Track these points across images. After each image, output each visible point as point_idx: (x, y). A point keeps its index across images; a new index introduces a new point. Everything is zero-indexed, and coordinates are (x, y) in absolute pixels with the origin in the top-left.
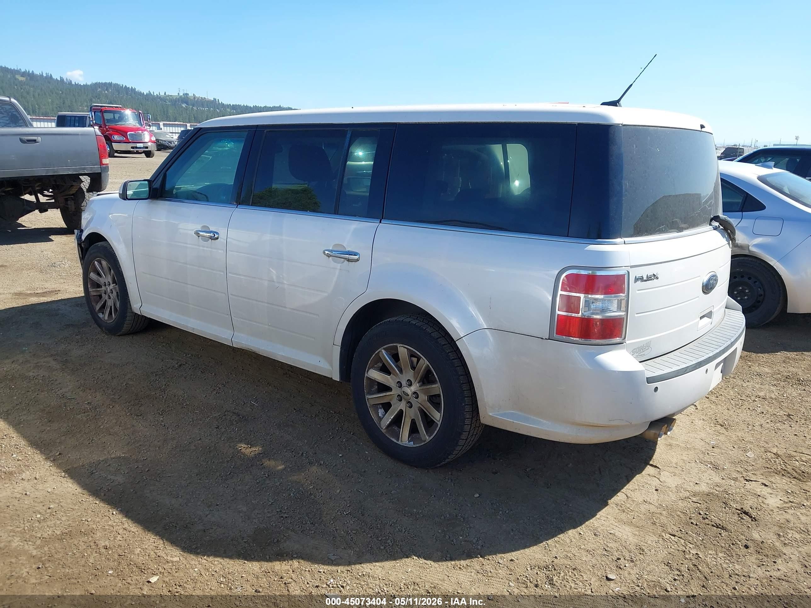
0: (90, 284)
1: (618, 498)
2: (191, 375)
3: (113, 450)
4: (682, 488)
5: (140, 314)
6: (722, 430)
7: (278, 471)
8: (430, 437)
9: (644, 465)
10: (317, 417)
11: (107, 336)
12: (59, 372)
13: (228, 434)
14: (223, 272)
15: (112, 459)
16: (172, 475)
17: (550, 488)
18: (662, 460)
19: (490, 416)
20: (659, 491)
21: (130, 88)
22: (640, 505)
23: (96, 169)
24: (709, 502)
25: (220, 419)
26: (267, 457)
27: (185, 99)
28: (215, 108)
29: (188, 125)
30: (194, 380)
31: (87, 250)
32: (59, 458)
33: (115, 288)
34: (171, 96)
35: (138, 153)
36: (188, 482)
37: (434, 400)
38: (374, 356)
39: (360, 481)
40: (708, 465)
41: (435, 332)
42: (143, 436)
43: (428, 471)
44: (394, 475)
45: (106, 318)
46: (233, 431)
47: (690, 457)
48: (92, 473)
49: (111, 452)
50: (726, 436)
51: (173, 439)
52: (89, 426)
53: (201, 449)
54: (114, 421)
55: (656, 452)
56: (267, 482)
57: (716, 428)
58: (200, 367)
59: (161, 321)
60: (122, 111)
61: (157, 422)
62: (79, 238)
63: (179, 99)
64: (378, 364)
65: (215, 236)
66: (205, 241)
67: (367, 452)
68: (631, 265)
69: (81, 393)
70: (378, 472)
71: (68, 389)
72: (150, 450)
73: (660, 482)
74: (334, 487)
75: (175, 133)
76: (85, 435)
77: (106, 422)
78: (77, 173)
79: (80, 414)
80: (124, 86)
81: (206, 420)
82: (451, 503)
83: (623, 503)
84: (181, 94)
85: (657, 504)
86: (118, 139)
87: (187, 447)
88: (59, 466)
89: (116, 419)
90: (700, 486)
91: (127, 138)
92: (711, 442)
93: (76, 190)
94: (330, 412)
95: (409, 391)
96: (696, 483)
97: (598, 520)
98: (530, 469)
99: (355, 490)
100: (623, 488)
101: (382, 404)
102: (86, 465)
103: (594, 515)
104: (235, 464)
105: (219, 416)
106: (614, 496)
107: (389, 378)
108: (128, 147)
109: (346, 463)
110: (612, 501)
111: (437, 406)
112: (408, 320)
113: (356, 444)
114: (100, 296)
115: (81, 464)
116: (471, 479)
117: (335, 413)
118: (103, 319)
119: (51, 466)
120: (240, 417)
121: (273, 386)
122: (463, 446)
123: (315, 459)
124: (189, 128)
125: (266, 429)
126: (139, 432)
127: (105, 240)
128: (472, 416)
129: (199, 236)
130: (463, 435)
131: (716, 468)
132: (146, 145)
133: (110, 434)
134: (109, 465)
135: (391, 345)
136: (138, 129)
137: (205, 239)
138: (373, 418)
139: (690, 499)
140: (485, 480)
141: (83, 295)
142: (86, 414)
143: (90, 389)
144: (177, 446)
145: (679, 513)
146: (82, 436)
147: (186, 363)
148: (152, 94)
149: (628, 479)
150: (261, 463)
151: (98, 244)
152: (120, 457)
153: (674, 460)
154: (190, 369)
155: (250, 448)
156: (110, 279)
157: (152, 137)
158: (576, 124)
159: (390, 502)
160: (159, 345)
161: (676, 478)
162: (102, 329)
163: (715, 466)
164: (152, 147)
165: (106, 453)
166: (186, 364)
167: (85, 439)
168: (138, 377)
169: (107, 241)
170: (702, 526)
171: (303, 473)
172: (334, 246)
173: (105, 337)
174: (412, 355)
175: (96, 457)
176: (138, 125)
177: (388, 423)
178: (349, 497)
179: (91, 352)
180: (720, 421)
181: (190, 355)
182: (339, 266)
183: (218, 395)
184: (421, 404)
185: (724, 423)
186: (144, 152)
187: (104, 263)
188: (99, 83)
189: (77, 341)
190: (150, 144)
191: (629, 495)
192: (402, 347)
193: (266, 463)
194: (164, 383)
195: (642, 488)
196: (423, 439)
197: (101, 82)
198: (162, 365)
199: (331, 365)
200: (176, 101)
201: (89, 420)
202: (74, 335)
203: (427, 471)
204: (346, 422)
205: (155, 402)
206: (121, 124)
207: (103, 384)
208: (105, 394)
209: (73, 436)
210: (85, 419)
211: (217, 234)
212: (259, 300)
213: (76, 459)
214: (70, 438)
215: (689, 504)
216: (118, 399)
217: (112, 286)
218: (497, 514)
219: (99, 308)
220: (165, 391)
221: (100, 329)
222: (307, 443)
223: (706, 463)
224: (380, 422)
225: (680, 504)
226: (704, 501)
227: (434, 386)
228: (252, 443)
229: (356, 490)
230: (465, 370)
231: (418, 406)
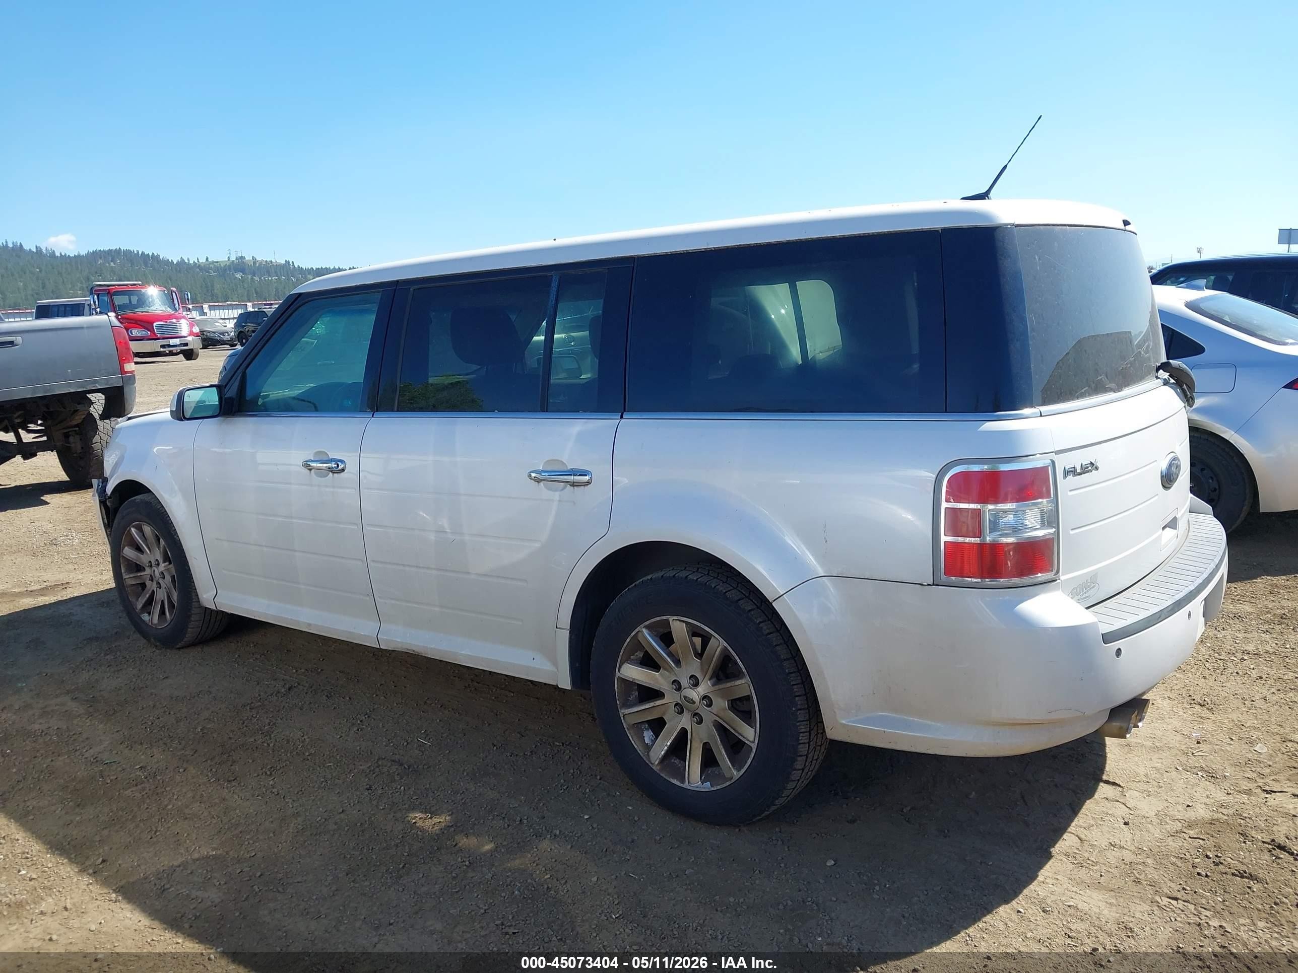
0: (124, 567)
1: (1067, 843)
2: (311, 703)
3: (194, 844)
4: (1166, 815)
5: (215, 608)
6: (1205, 713)
7: (485, 854)
8: (739, 771)
9: (1093, 782)
10: (534, 755)
11: (157, 651)
12: (84, 719)
13: (389, 798)
14: (356, 524)
15: (195, 860)
16: (305, 878)
17: (949, 837)
18: (1122, 772)
19: (842, 724)
20: (1130, 824)
21: (150, 254)
22: (1106, 852)
23: (115, 380)
24: (1216, 835)
25: (371, 773)
26: (462, 831)
27: (240, 265)
28: (288, 276)
29: (249, 304)
30: (316, 711)
31: (116, 510)
32: (103, 868)
33: (168, 570)
34: (217, 262)
35: (172, 354)
36: (333, 889)
37: (740, 707)
38: (628, 640)
39: (628, 857)
40: (1198, 773)
41: (731, 590)
42: (244, 816)
43: (740, 830)
44: (684, 842)
45: (156, 619)
46: (397, 792)
47: (1165, 763)
48: (164, 890)
49: (190, 850)
50: (1214, 722)
51: (297, 815)
52: (147, 808)
53: (346, 828)
54: (190, 794)
55: (1108, 759)
56: (470, 874)
57: (1193, 711)
58: (323, 688)
59: (253, 618)
60: (143, 290)
61: (264, 789)
62: (102, 492)
63: (230, 266)
64: (636, 654)
65: (339, 468)
66: (321, 477)
67: (630, 808)
68: (1056, 450)
69: (126, 751)
70: (655, 840)
71: (102, 746)
72: (258, 838)
73: (1127, 809)
74: (586, 872)
75: (229, 319)
76: (142, 824)
77: (175, 797)
78: (85, 389)
79: (130, 788)
80: (140, 253)
81: (347, 777)
82: (790, 881)
83: (1077, 852)
84: (233, 258)
85: (1133, 848)
86: (139, 335)
87: (323, 827)
88: (105, 882)
89: (192, 790)
90: (1195, 810)
91: (152, 331)
92: (1194, 735)
93: (83, 417)
94: (554, 744)
95: (695, 694)
96: (1188, 806)
97: (1042, 884)
98: (909, 808)
99: (623, 874)
100: (1069, 826)
101: (648, 722)
102: (151, 876)
103: (1033, 877)
104: (410, 849)
105: (369, 767)
106: (1058, 841)
107: (658, 676)
108: (155, 346)
109: (598, 829)
110: (1059, 848)
111: (747, 716)
112: (683, 574)
113: (608, 795)
114: (143, 586)
115: (142, 875)
116: (814, 835)
117: (563, 744)
118: (150, 624)
119: (91, 884)
120: (405, 767)
121: (450, 709)
122: (798, 780)
123: (544, 828)
124: (250, 309)
125: (452, 784)
126: (235, 810)
127: (146, 490)
128: (810, 728)
129: (310, 470)
130: (798, 762)
131: (1213, 776)
132: (184, 341)
133: (186, 819)
134: (191, 873)
135: (658, 619)
136: (170, 317)
137: (321, 473)
138: (636, 747)
139: (1185, 833)
140: (839, 836)
141: (113, 585)
142: (139, 787)
143: (141, 744)
144: (305, 826)
145: (1174, 860)
146: (137, 826)
147: (299, 684)
148: (186, 261)
149: (1075, 810)
150: (454, 843)
151: (135, 499)
152: (208, 857)
153: (1142, 771)
154: (306, 693)
155: (431, 818)
156: (158, 555)
157: (194, 328)
158: (938, 231)
159: (686, 890)
160: (248, 659)
161: (1153, 800)
162: (149, 641)
163: (1210, 773)
164: (194, 342)
165: (182, 851)
166: (299, 687)
167: (142, 832)
168: (220, 715)
169: (151, 492)
170: (1217, 877)
171: (529, 852)
172: (546, 462)
173: (155, 653)
174: (694, 632)
175: (168, 859)
176: (170, 311)
177: (663, 753)
178: (615, 887)
179: (134, 680)
180: (1198, 698)
181: (303, 670)
182: (556, 495)
183: (360, 733)
184: (719, 717)
185: (1205, 700)
186: (182, 352)
187: (147, 529)
188: (100, 251)
189: (109, 664)
190: (190, 338)
191: (1083, 837)
192: (678, 622)
193: (462, 842)
194: (268, 721)
195: (1101, 823)
196: (727, 775)
197: (102, 250)
198: (259, 690)
199: (555, 663)
200: (225, 270)
201: (145, 796)
202: (102, 655)
203: (737, 830)
204: (585, 758)
205: (256, 755)
206: (142, 311)
207: (162, 733)
208: (169, 749)
209: (121, 827)
210: (138, 795)
211: (342, 463)
212: (421, 565)
213: (132, 867)
214: (117, 831)
215: (1185, 841)
216: (192, 755)
217: (162, 566)
218: (872, 891)
219: (141, 605)
220: (270, 735)
221: (145, 641)
222: (525, 801)
223: (1195, 771)
224: (648, 753)
225: (1171, 843)
226: (1208, 834)
227: (739, 682)
228: (433, 809)
229: (625, 874)
230: (790, 650)
231: (713, 720)
